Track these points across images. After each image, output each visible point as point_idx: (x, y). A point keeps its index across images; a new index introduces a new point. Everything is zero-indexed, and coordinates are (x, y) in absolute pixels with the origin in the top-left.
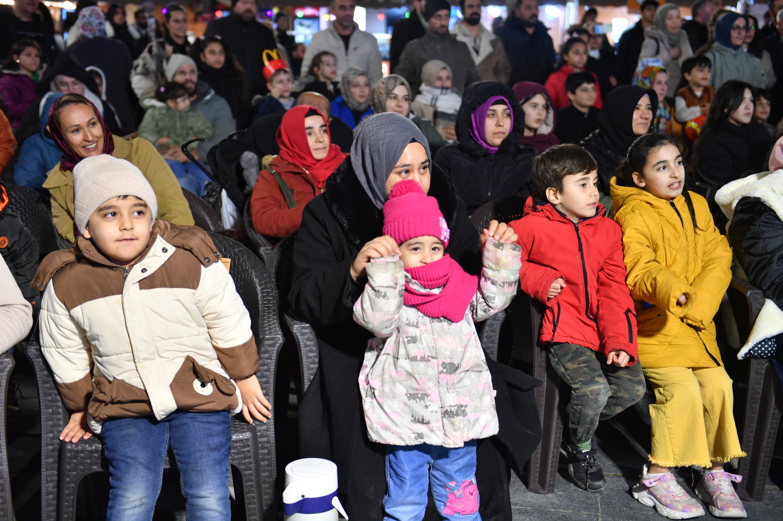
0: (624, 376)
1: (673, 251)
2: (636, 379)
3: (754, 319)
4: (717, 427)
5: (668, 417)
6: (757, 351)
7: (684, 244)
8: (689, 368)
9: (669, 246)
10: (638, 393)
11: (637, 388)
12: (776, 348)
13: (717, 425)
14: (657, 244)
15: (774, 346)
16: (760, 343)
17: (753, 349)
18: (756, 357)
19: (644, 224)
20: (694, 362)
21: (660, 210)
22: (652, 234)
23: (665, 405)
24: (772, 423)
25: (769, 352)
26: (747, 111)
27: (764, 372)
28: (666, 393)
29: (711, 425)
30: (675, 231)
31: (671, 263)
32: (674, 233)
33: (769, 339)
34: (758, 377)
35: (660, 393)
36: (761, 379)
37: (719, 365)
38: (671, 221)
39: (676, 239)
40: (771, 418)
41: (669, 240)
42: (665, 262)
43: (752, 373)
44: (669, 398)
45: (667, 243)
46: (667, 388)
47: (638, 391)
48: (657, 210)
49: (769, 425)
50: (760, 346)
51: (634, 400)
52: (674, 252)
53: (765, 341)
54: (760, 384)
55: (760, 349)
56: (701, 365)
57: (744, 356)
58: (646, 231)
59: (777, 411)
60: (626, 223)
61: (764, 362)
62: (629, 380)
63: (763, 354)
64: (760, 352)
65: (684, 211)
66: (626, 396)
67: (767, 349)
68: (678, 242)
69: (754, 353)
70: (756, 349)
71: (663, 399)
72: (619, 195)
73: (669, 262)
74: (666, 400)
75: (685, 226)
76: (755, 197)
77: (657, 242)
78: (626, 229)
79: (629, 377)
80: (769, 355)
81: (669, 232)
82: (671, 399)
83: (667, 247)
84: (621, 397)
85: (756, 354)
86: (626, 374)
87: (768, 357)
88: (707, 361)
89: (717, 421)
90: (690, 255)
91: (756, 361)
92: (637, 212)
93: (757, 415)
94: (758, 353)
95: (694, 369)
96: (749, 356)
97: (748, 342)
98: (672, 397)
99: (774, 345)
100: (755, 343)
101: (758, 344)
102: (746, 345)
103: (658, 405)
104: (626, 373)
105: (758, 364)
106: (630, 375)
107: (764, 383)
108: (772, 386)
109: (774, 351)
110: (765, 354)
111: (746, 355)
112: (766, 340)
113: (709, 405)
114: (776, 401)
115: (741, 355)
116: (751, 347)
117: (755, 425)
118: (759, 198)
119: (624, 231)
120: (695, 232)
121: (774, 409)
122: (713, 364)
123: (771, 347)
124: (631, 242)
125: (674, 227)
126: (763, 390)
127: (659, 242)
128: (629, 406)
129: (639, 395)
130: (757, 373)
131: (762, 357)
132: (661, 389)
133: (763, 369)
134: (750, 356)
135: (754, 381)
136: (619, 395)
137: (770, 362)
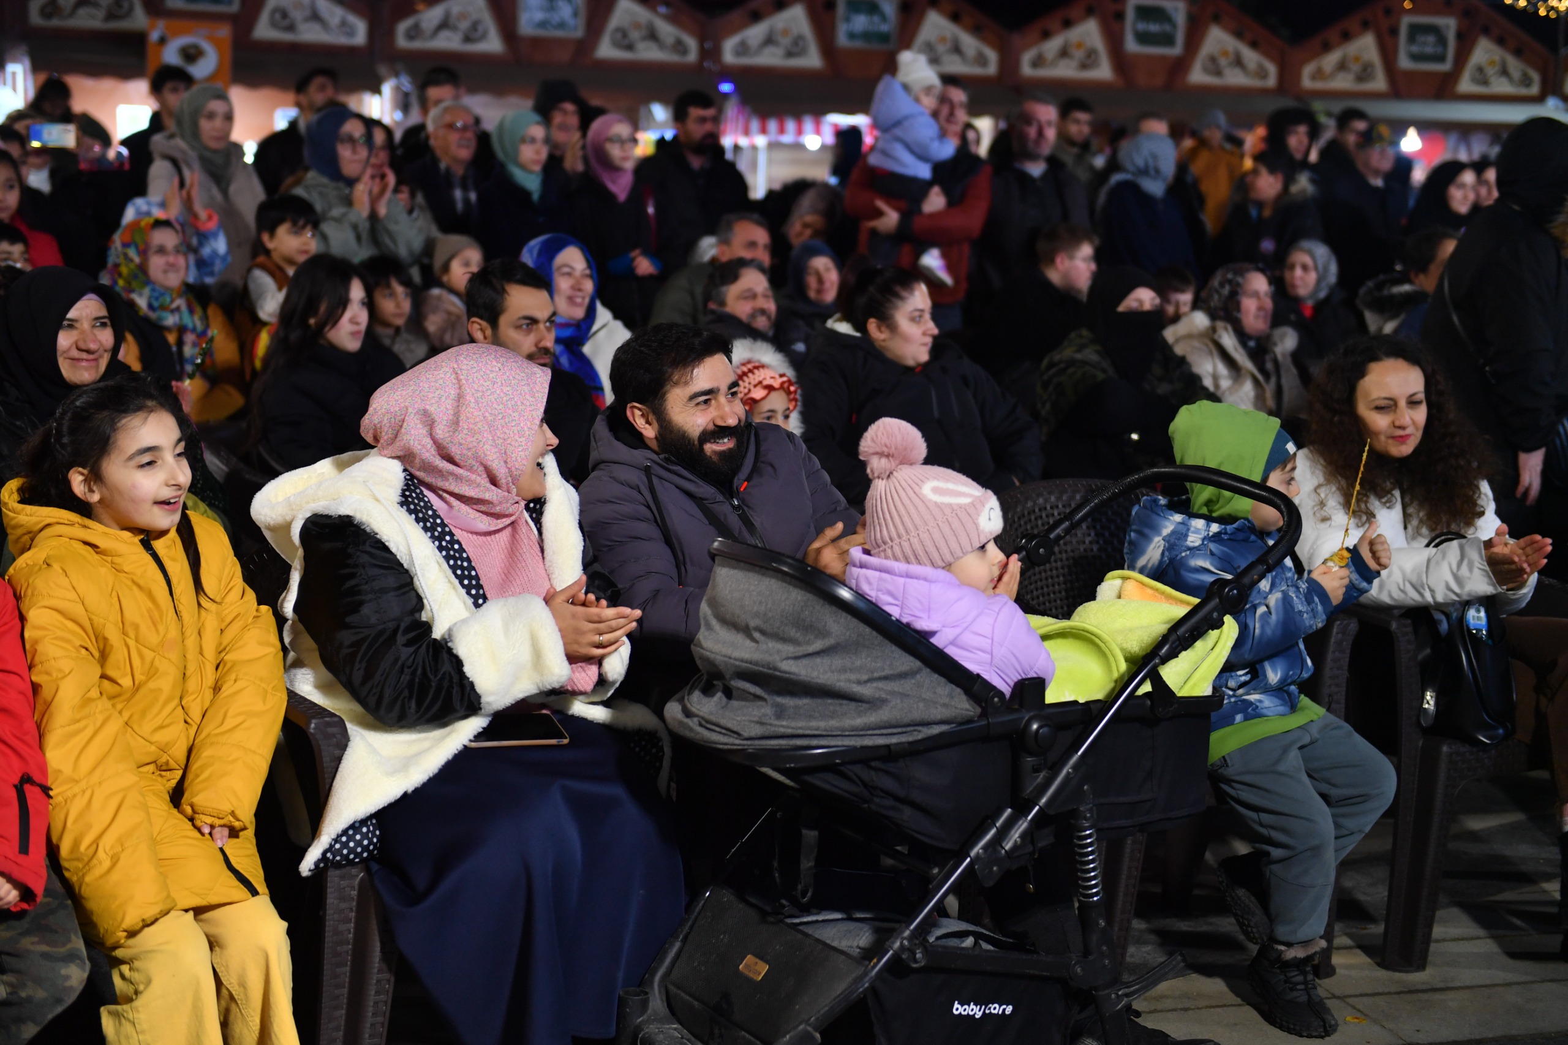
0: (32, 948)
1: (146, 652)
2: (62, 950)
3: (327, 787)
4: (257, 1033)
5: (143, 1032)
6: (339, 851)
7: (173, 632)
8: (186, 911)
9: (137, 641)
10: (68, 984)
11: (63, 972)
12: (378, 838)
13: (258, 1027)
14: (105, 639)
15: (374, 835)
16: (345, 832)
17: (331, 848)
18: (337, 865)
19: (72, 595)
20: (197, 895)
21: (116, 560)
22: (93, 617)
23: (135, 1004)
24: (376, 1003)
25: (365, 849)
26: (355, 328)
27: (354, 893)
28: (136, 976)
29: (245, 1031)
30: (151, 605)
31: (143, 678)
32: (149, 611)
33: (363, 822)
34: (344, 905)
35: (123, 977)
36: (351, 910)
37: (254, 892)
38: (142, 582)
39: (155, 624)
40: (373, 992)
41: (136, 627)
42: (130, 677)
43: (331, 899)
44: (141, 987)
45: (132, 634)
46: (136, 964)
47: (68, 977)
48: (109, 559)
49: (371, 1009)
50: (344, 839)
51: (59, 1001)
52: (149, 655)
53: (355, 827)
54: (349, 921)
55: (345, 845)
56: (214, 900)
57: (313, 867)
58: (78, 610)
59: (386, 976)
60: (29, 592)
61: (354, 871)
62: (46, 956)
63: (352, 856)
64: (345, 852)
65: (174, 560)
66: (40, 994)
67: (359, 843)
68: (157, 631)
69: (334, 857)
70: (338, 846)
71: (130, 990)
72: (22, 526)
73: (139, 677)
74: (136, 993)
75: (177, 591)
76: (340, 516)
77: (107, 635)
78: (29, 609)
79: (44, 948)
80: (365, 855)
81: (136, 607)
82: (145, 988)
83: (132, 643)
84: (29, 999)
85: (338, 858)
86: (38, 943)
87: (363, 860)
88: (229, 888)
89: (258, 1021)
90: (190, 656)
91: (338, 872)
92: (56, 566)
93: (346, 991)
94: (342, 855)
95: (199, 912)
96: (324, 863)
97: (320, 835)
98: (148, 982)
99: (373, 833)
100: (334, 836)
101: (339, 836)
102: (316, 842)
103: (119, 1007)
104: (36, 939)
105: (342, 877)
106: (48, 944)
107: (357, 918)
108: (374, 922)
109: (375, 845)
110: (357, 855)
111: (317, 864)
112: (357, 825)
113: (237, 987)
114: (383, 951)
115: (307, 866)
116: (327, 846)
117: (344, 1012)
118: (348, 517)
119: (24, 612)
120: (199, 605)
121: (380, 971)
122: (241, 892)
123: (368, 838)
124: (45, 637)
125: (150, 595)
126: (355, 933)
127: (113, 635)
128: (50, 1016)
129: (71, 988)
130: (342, 899)
131: (351, 863)
132: (125, 969)
133: (353, 888)
134: (326, 865)
135: (336, 916)
136: (23, 994)
137: (368, 870)
